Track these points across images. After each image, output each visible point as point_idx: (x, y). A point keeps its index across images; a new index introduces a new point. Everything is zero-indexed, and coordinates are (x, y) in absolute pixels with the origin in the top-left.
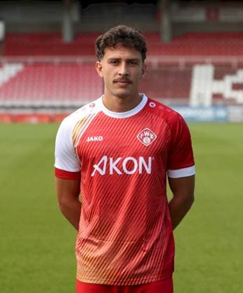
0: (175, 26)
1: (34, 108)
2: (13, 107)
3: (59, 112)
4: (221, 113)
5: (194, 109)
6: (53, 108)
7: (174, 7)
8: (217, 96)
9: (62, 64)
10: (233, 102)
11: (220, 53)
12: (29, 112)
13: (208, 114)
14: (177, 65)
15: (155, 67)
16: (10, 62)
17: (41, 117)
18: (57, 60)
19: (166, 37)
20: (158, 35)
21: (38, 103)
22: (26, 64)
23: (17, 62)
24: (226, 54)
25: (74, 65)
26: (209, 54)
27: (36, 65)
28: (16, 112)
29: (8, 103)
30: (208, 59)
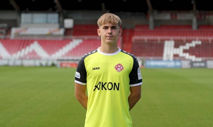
0: (155, 22)
4: (178, 64)
5: (165, 62)
7: (156, 12)
8: (176, 56)
10: (184, 59)
11: (178, 35)
13: (172, 64)
14: (157, 40)
15: (146, 41)
16: (76, 39)
19: (151, 27)
20: (147, 26)
22: (84, 40)
23: (79, 39)
24: (181, 35)
26: (172, 35)
27: (89, 40)
30: (172, 38)
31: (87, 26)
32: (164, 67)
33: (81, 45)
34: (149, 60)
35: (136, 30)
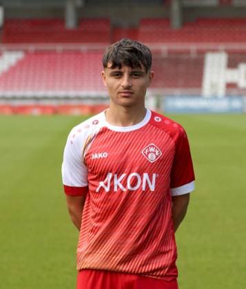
0: (185, 11)
1: (36, 98)
2: (14, 98)
3: (63, 103)
4: (236, 104)
5: (208, 99)
6: (57, 98)
8: (231, 86)
9: (65, 52)
11: (234, 40)
12: (31, 103)
13: (222, 104)
14: (188, 52)
16: (10, 50)
17: (44, 108)
18: (59, 47)
19: (176, 22)
20: (167, 20)
21: (40, 93)
22: (26, 52)
23: (18, 50)
24: (241, 41)
25: (78, 53)
26: (222, 40)
27: (37, 53)
28: (17, 103)
29: (9, 94)
30: (222, 46)
31: (34, 23)
32: (205, 112)
33: (20, 64)
34: (172, 96)
35: (143, 29)
